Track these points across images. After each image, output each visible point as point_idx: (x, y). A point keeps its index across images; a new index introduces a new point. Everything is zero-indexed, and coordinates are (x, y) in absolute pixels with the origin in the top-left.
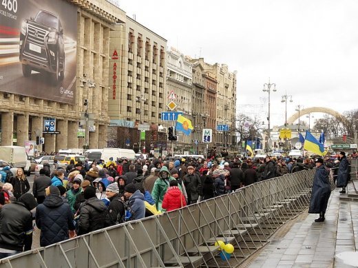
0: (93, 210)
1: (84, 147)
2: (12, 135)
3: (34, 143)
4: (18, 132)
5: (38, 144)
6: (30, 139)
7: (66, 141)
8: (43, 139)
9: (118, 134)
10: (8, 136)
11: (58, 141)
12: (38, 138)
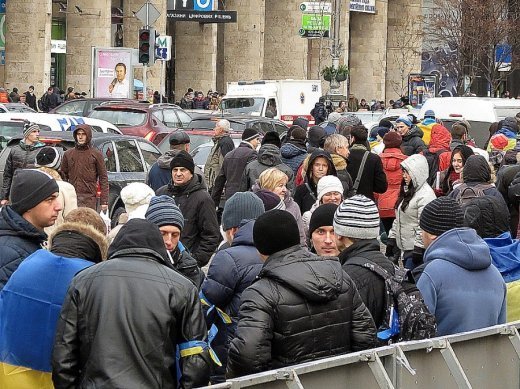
0: (286, 295)
1: (328, 75)
2: (48, 27)
3: (130, 55)
4: (72, 14)
5: (144, 58)
6: (119, 42)
7: (256, 48)
8: (165, 40)
9: (465, 26)
10: (33, 29)
11: (229, 51)
12: (145, 36)
